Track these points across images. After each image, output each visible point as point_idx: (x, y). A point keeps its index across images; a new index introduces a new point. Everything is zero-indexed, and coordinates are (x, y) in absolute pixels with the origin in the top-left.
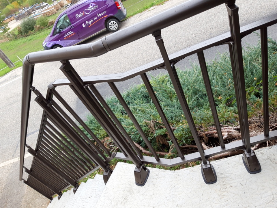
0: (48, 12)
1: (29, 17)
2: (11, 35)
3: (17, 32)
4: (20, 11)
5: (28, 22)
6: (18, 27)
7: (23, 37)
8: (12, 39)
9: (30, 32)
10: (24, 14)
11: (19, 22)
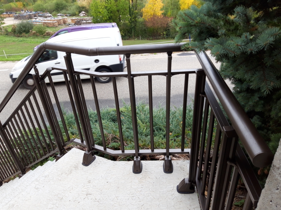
0: (49, 23)
1: (29, 21)
2: (3, 30)
3: (11, 29)
4: (21, 12)
5: (26, 25)
6: (14, 25)
7: (14, 36)
8: (3, 34)
9: (24, 34)
10: (25, 16)
11: (17, 21)
